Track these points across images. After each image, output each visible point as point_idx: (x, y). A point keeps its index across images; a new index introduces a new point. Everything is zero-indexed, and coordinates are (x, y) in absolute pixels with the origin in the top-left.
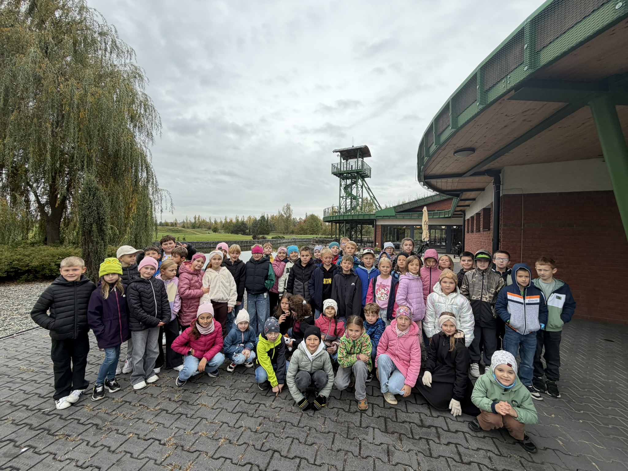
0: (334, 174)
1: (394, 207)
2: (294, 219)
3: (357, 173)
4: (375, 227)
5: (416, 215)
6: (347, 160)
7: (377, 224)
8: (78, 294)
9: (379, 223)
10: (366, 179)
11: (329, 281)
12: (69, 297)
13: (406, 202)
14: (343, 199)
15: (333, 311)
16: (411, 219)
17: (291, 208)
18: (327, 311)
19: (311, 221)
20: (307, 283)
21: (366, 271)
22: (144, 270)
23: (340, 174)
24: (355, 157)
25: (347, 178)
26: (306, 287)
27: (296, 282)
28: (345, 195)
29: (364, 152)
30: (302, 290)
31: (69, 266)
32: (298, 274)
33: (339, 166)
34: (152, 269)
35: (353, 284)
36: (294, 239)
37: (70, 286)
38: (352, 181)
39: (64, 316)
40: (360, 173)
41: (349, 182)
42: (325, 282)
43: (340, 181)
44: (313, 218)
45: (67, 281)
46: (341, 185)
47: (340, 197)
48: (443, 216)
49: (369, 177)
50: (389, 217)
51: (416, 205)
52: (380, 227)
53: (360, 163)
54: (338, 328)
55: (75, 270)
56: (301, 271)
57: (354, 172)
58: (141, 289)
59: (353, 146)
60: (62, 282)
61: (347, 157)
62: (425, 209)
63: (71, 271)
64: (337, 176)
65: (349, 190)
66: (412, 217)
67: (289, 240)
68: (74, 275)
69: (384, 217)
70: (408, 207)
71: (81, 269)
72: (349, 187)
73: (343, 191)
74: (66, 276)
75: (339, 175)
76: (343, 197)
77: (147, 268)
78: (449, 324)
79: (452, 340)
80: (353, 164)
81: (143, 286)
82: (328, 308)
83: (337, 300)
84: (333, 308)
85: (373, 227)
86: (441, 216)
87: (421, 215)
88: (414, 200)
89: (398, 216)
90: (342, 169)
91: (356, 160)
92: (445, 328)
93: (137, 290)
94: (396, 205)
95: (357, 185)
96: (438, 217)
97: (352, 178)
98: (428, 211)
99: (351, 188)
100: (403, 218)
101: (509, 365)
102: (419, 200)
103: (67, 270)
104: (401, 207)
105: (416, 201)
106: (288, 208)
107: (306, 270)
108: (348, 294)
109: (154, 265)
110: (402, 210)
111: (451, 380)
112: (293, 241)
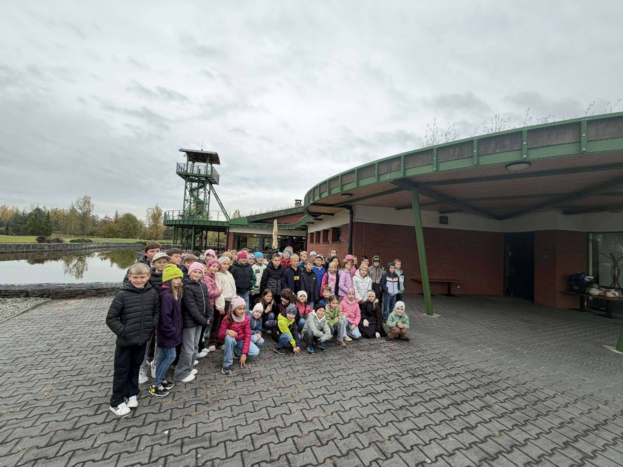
0: (179, 175)
1: (248, 217)
2: (93, 216)
3: (206, 178)
4: (228, 234)
5: (266, 226)
6: (194, 162)
7: (230, 231)
8: (144, 301)
9: (232, 231)
10: (213, 185)
11: (298, 278)
12: (137, 304)
13: (257, 214)
14: (187, 202)
15: (304, 298)
16: (261, 229)
17: (92, 201)
18: (300, 298)
19: (127, 221)
20: (280, 280)
21: (318, 269)
22: (193, 274)
23: (186, 176)
24: (204, 161)
25: (193, 181)
26: (279, 284)
27: (271, 280)
28: (189, 199)
29: (213, 158)
30: (276, 286)
31: (138, 274)
32: (273, 275)
33: (186, 167)
34: (200, 273)
35: (314, 278)
36: (106, 243)
37: (138, 293)
38: (198, 185)
39: (133, 322)
40: (209, 178)
41: (195, 185)
42: (295, 279)
43: (186, 183)
44: (130, 219)
45: (135, 287)
46: (186, 187)
47: (185, 200)
48: (287, 229)
49: (217, 184)
50: (242, 226)
51: (266, 218)
52: (232, 235)
53: (209, 169)
54: (306, 310)
55: (142, 277)
56: (275, 272)
57: (203, 177)
58: (195, 290)
59: (202, 150)
60: (131, 288)
61: (194, 159)
62: (276, 221)
63: (139, 278)
64: (181, 177)
65: (195, 193)
66: (263, 228)
67: (100, 245)
68: (141, 282)
69: (237, 226)
70: (259, 219)
71: (147, 276)
72: (195, 191)
73: (188, 193)
74: (135, 283)
75: (184, 176)
76: (187, 200)
77: (196, 272)
78: (371, 296)
79: (374, 303)
80: (201, 167)
81: (196, 287)
82: (301, 296)
83: (306, 291)
84: (304, 296)
85: (225, 234)
86: (286, 229)
87: (273, 226)
88: (264, 212)
89: (250, 225)
90: (189, 172)
91: (205, 164)
92: (369, 298)
93: (192, 291)
94: (249, 215)
95: (205, 189)
96: (283, 229)
97: (199, 181)
98: (278, 223)
99: (198, 192)
100: (255, 228)
101: (402, 307)
102: (269, 213)
103: (136, 278)
104: (254, 217)
105: (266, 214)
106: (87, 201)
107: (278, 271)
108: (312, 285)
109: (201, 269)
110: (254, 220)
111: (375, 322)
112: (105, 245)
